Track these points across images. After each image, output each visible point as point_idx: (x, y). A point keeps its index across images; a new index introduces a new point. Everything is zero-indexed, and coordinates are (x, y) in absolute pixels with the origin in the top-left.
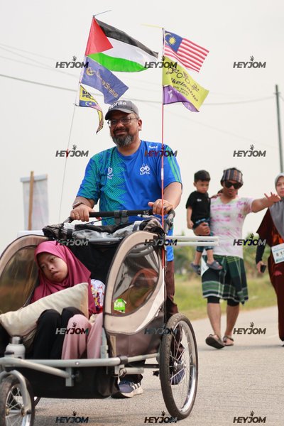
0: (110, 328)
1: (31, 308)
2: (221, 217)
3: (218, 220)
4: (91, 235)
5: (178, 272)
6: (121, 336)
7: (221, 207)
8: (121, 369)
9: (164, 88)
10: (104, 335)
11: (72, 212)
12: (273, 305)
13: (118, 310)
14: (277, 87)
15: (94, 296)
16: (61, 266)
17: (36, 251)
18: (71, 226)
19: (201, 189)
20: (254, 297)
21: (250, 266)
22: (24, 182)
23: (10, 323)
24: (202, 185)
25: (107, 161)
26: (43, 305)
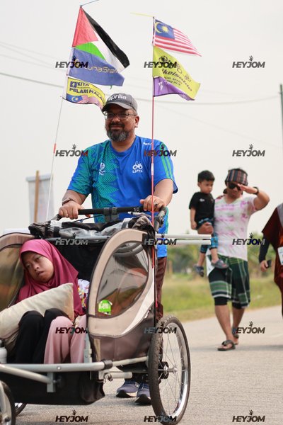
0: (94, 331)
1: (13, 309)
2: (225, 217)
3: (222, 220)
4: (79, 233)
5: (183, 271)
6: (106, 340)
7: (225, 207)
8: (106, 374)
9: (154, 79)
10: (88, 338)
11: (61, 209)
12: (277, 304)
13: (103, 312)
14: (281, 86)
15: (81, 297)
16: (47, 265)
17: (20, 250)
18: (58, 224)
19: (206, 189)
20: (259, 297)
21: (255, 265)
22: (30, 182)
24: (207, 185)
25: (99, 156)
26: (26, 306)
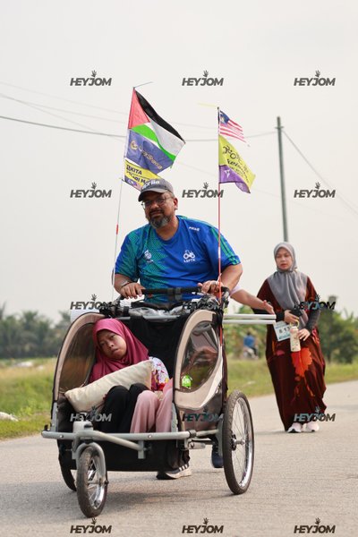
0: (179, 403)
4: (148, 312)
8: (189, 443)
9: (220, 166)
13: (185, 386)
14: (279, 119)
17: (95, 329)
23: (78, 399)
25: (144, 242)
26: (110, 382)
